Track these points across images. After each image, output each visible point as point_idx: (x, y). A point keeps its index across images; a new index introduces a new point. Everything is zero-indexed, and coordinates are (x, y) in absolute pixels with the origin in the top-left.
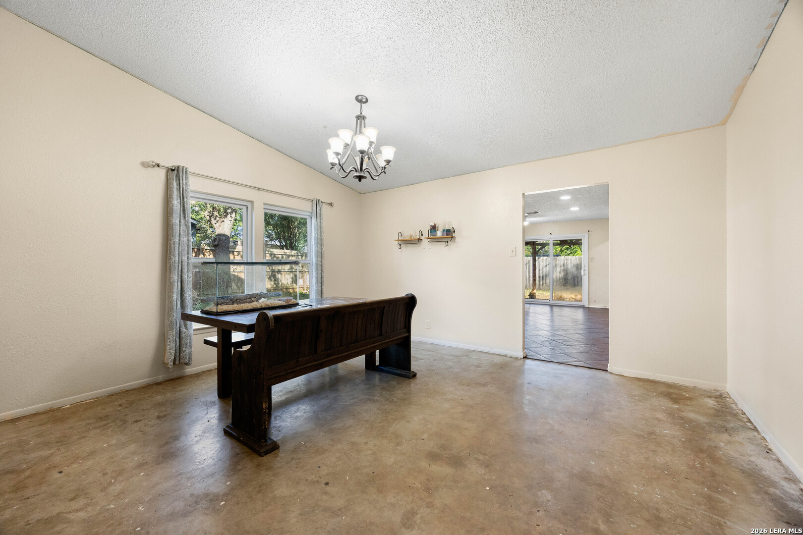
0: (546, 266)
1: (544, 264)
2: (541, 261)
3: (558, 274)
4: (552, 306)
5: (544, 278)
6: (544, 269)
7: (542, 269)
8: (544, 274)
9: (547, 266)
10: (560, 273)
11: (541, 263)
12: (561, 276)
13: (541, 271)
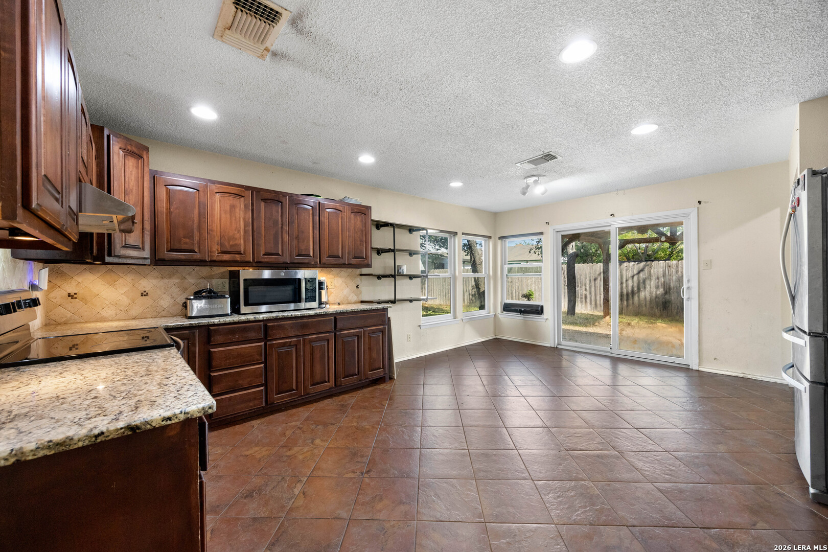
0: (633, 277)
1: (630, 274)
2: (625, 269)
3: (654, 290)
4: (616, 361)
5: (631, 296)
6: (630, 283)
7: (627, 281)
8: (630, 289)
9: (635, 278)
10: (657, 287)
11: (624, 272)
12: (658, 292)
13: (624, 285)
